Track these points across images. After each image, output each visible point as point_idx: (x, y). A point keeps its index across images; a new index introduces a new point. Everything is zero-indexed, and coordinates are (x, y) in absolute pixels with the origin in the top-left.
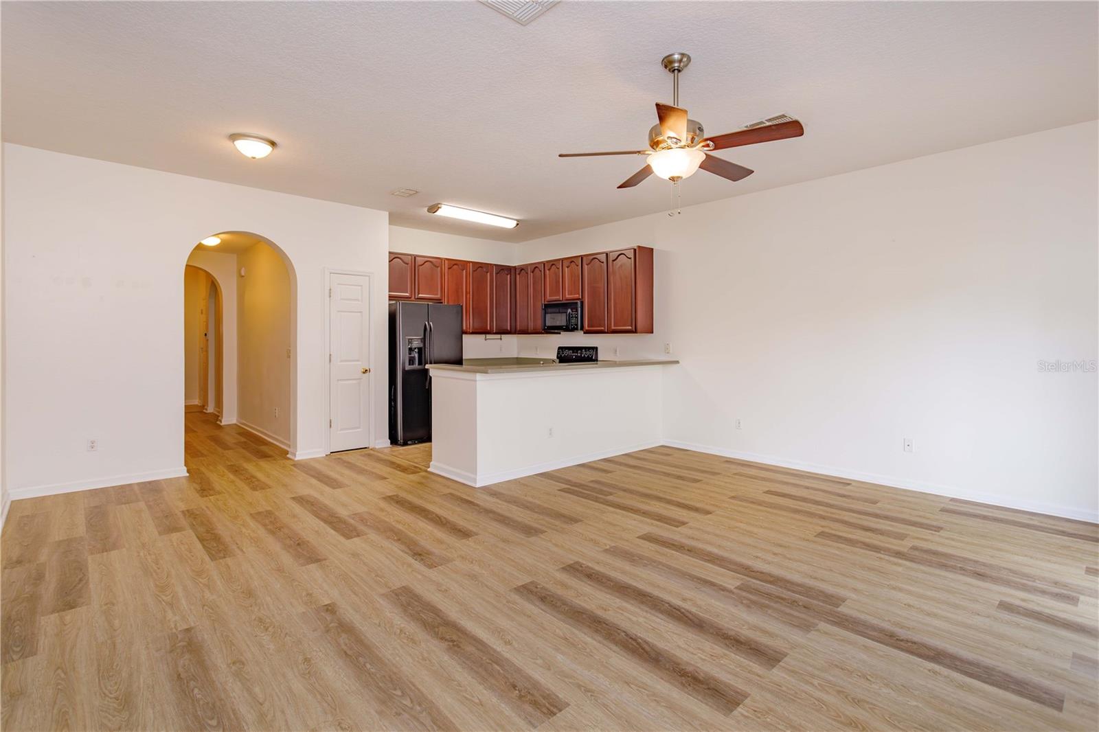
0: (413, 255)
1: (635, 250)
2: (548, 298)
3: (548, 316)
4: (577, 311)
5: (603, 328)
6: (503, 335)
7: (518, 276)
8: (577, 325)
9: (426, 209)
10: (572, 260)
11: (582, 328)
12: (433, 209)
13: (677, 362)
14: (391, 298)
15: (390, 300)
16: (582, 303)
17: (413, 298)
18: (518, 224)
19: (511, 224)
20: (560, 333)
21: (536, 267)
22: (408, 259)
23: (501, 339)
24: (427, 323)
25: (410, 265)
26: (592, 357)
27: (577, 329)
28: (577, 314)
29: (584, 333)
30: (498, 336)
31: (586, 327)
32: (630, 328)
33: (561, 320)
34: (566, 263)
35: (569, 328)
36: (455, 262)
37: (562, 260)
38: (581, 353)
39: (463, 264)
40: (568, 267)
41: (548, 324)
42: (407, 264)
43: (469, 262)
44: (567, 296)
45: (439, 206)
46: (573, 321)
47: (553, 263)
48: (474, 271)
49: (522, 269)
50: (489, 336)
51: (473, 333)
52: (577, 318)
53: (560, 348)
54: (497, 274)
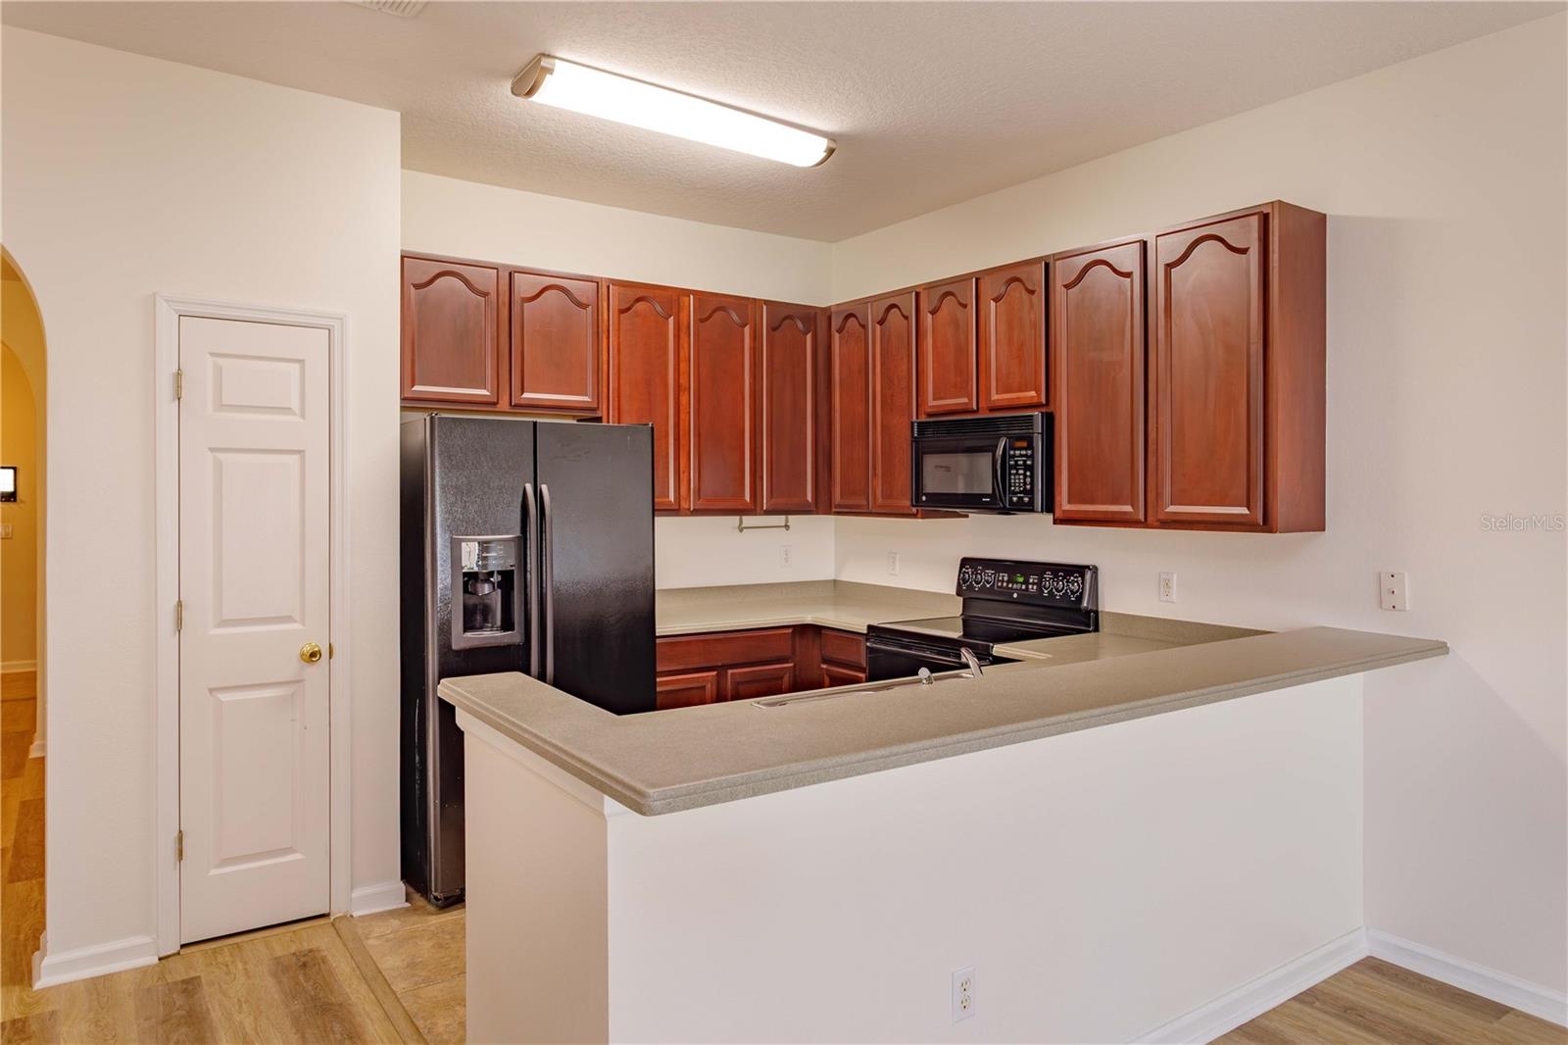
0: (504, 266)
1: (1265, 219)
2: (932, 403)
3: (930, 462)
4: (1030, 446)
5: (1128, 508)
6: (790, 517)
7: (836, 337)
8: (1031, 493)
9: (508, 85)
10: (1012, 275)
11: (1049, 506)
12: (527, 81)
13: (1440, 648)
14: (409, 403)
15: (403, 408)
16: (1050, 420)
17: (504, 405)
18: (830, 152)
19: (807, 152)
20: (967, 516)
21: (893, 306)
22: (486, 280)
23: (787, 527)
24: (529, 488)
25: (493, 296)
26: (1080, 599)
27: (1029, 508)
28: (1032, 457)
29: (1055, 522)
30: (780, 519)
31: (1064, 504)
32: (1244, 511)
33: (976, 472)
34: (989, 289)
35: (1001, 502)
36: (640, 293)
37: (978, 277)
38: (1039, 584)
39: (670, 299)
40: (996, 300)
41: (932, 484)
42: (485, 295)
43: (687, 292)
44: (995, 397)
45: (545, 63)
46: (1017, 480)
47: (945, 291)
48: (702, 321)
49: (850, 314)
50: (748, 520)
51: (697, 512)
52: (1031, 468)
53: (965, 562)
54: (773, 329)
